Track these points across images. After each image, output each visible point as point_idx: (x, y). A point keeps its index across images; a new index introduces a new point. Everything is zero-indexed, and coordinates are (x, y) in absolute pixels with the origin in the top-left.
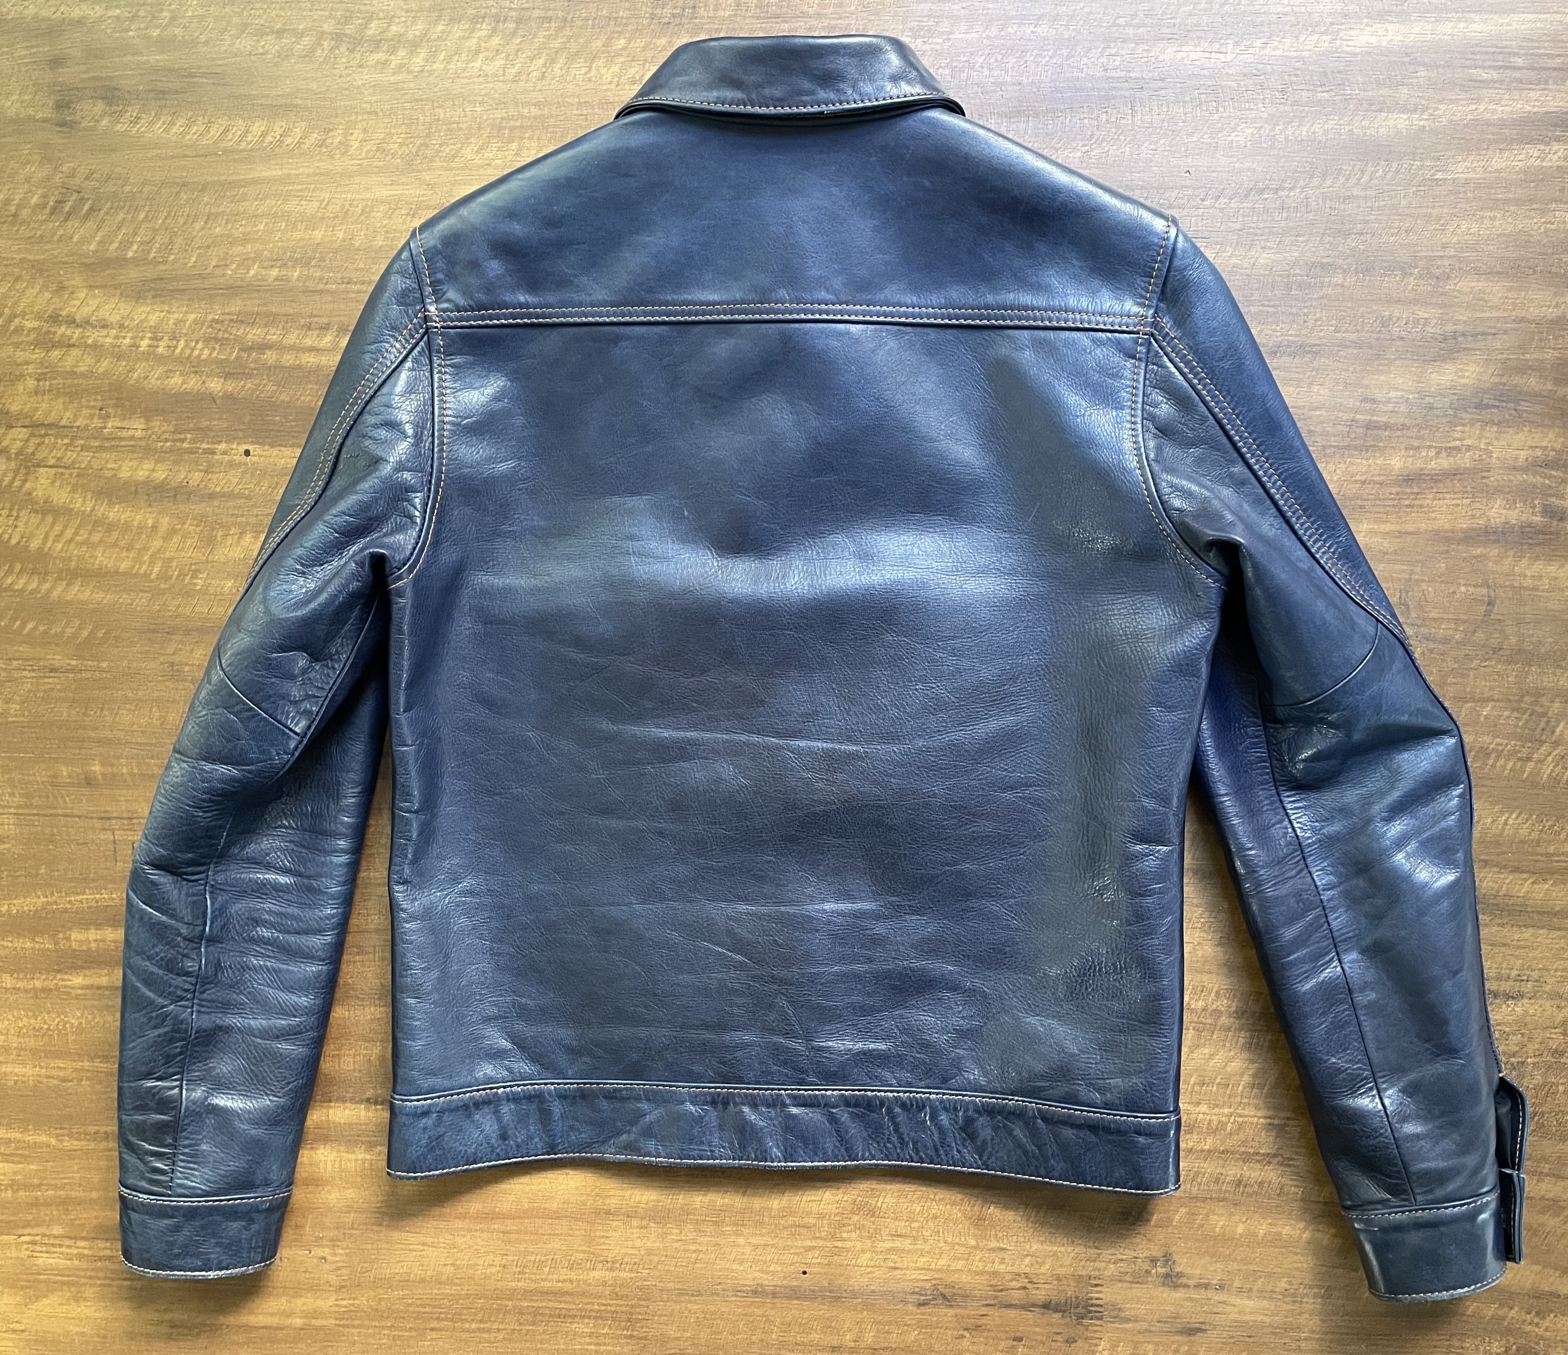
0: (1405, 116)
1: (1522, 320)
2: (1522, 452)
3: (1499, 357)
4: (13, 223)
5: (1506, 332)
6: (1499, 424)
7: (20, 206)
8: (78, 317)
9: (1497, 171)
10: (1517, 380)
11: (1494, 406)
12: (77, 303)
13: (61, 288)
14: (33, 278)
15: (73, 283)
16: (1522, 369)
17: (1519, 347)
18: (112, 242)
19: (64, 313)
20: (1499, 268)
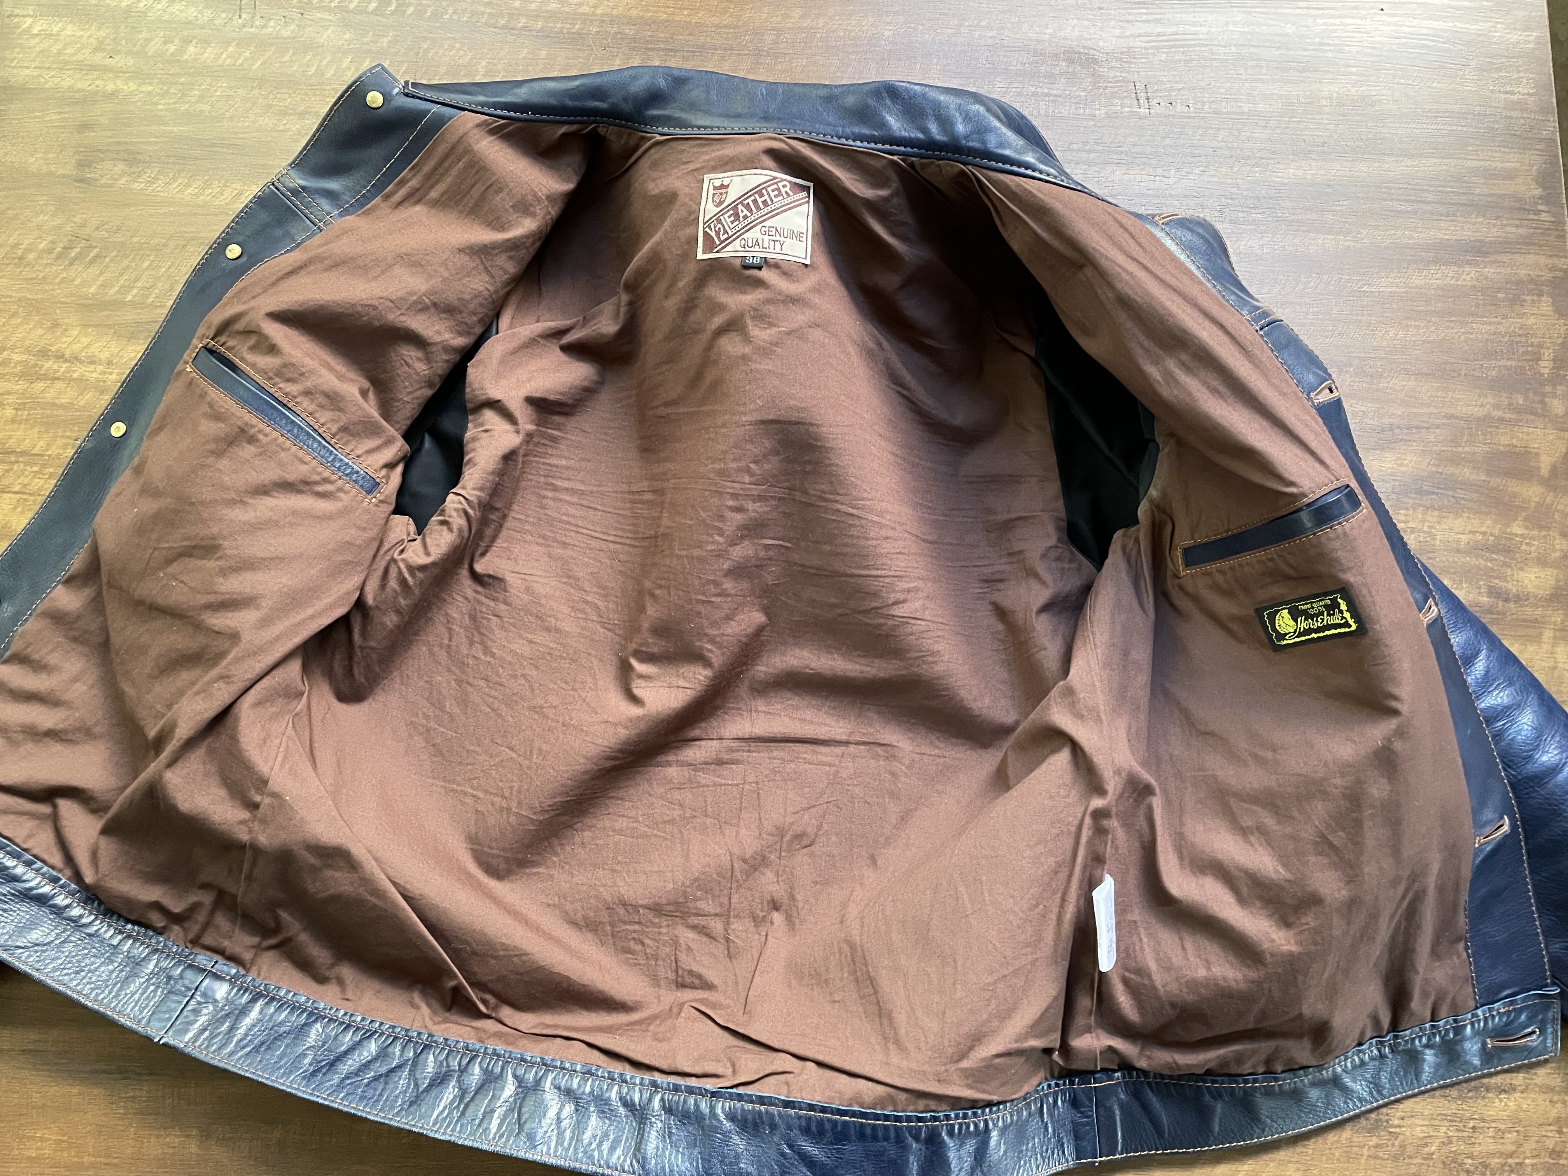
0: (1332, 237)
1: (1452, 417)
2: (1463, 537)
3: (1434, 448)
4: (17, 266)
5: (1438, 427)
6: (1440, 509)
7: (28, 250)
8: (68, 353)
9: (1417, 287)
10: (1451, 470)
11: (1433, 493)
12: (69, 340)
13: (56, 325)
14: (29, 314)
15: (67, 321)
16: (1456, 460)
17: (1452, 441)
18: (113, 286)
19: (53, 349)
20: (1425, 370)
